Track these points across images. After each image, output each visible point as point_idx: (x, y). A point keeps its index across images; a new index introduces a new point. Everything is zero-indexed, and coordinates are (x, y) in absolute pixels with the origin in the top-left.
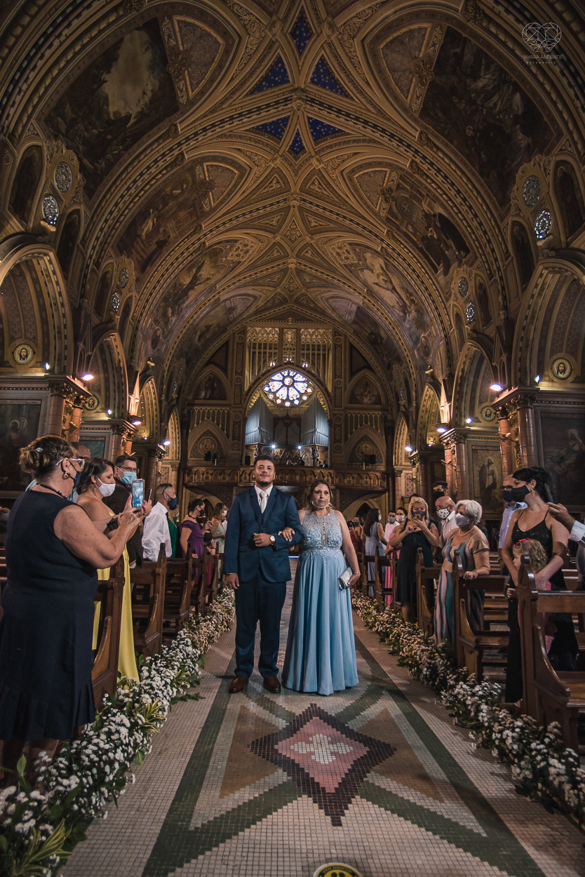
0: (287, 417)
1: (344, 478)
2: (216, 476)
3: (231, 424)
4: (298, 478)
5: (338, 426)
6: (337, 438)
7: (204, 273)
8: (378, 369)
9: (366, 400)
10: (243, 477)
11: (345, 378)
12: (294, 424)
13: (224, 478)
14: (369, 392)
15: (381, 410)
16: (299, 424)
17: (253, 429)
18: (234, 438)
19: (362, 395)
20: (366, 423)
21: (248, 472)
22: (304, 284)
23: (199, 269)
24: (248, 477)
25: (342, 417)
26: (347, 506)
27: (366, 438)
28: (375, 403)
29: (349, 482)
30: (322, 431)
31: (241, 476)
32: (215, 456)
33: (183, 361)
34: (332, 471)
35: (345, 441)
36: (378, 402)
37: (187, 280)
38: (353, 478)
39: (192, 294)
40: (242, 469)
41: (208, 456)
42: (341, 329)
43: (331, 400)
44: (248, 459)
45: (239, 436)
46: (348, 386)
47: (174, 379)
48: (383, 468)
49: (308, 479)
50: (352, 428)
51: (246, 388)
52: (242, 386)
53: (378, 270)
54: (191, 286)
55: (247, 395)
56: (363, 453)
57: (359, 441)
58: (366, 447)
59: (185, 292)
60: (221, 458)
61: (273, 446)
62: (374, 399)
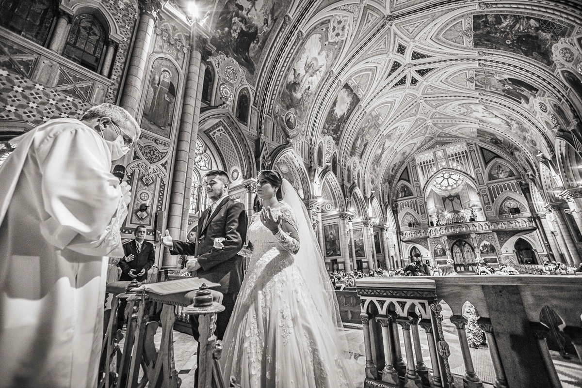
0: (450, 196)
1: (498, 225)
2: (416, 234)
3: (419, 207)
4: (464, 229)
5: (485, 195)
6: (487, 202)
7: (386, 145)
8: (505, 156)
9: (501, 176)
10: (431, 232)
11: (482, 167)
12: (456, 198)
13: (421, 235)
14: (503, 171)
15: (516, 179)
16: (459, 199)
17: (431, 206)
18: (422, 214)
19: (497, 173)
20: (506, 189)
21: (434, 230)
22: (440, 128)
23: (384, 145)
24: (434, 233)
25: (487, 190)
26: (506, 241)
27: (508, 198)
28: (509, 176)
29: (502, 227)
30: (474, 199)
31: (430, 232)
32: (414, 224)
33: (387, 183)
34: (487, 222)
35: (493, 202)
36: (511, 174)
37: (379, 152)
38: (505, 224)
39: (383, 156)
40: (430, 229)
41: (410, 225)
42: (471, 141)
43: (476, 182)
44: (432, 223)
45: (424, 212)
46: (486, 171)
47: (385, 194)
48: (529, 214)
49: (471, 229)
50: (495, 195)
51: (422, 188)
52: (419, 187)
53: (481, 110)
54: (382, 153)
55: (423, 190)
56: (508, 207)
57: (504, 201)
58: (510, 204)
59: (380, 156)
60: (417, 224)
61: (446, 213)
62: (508, 174)
